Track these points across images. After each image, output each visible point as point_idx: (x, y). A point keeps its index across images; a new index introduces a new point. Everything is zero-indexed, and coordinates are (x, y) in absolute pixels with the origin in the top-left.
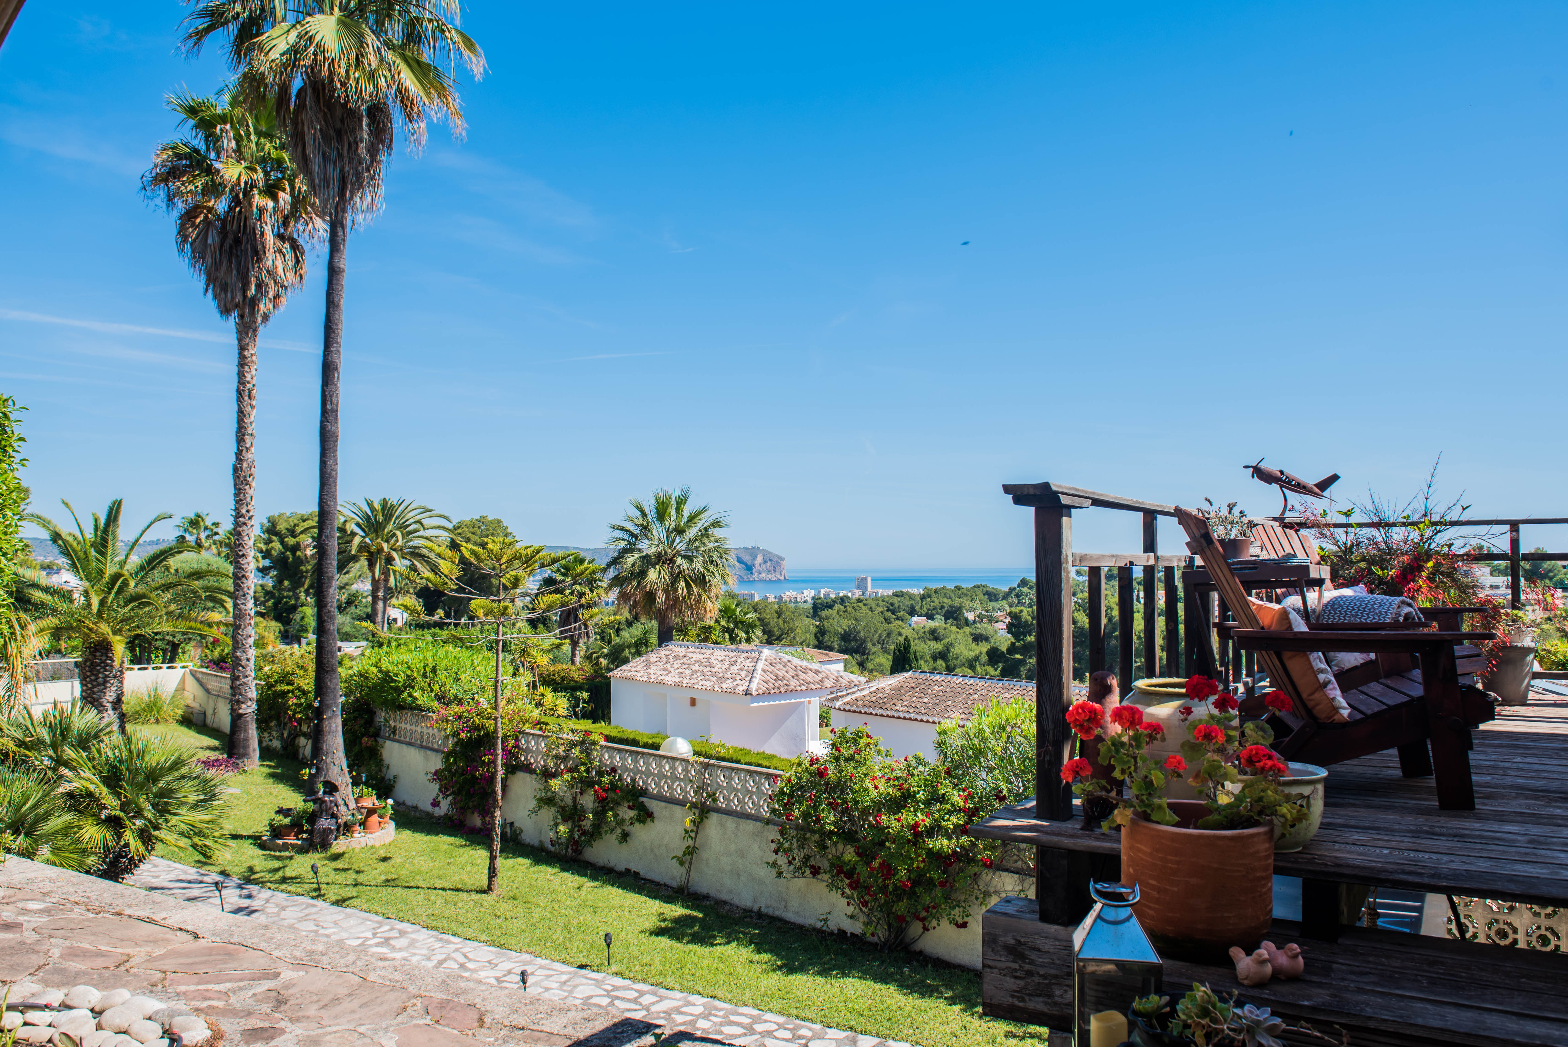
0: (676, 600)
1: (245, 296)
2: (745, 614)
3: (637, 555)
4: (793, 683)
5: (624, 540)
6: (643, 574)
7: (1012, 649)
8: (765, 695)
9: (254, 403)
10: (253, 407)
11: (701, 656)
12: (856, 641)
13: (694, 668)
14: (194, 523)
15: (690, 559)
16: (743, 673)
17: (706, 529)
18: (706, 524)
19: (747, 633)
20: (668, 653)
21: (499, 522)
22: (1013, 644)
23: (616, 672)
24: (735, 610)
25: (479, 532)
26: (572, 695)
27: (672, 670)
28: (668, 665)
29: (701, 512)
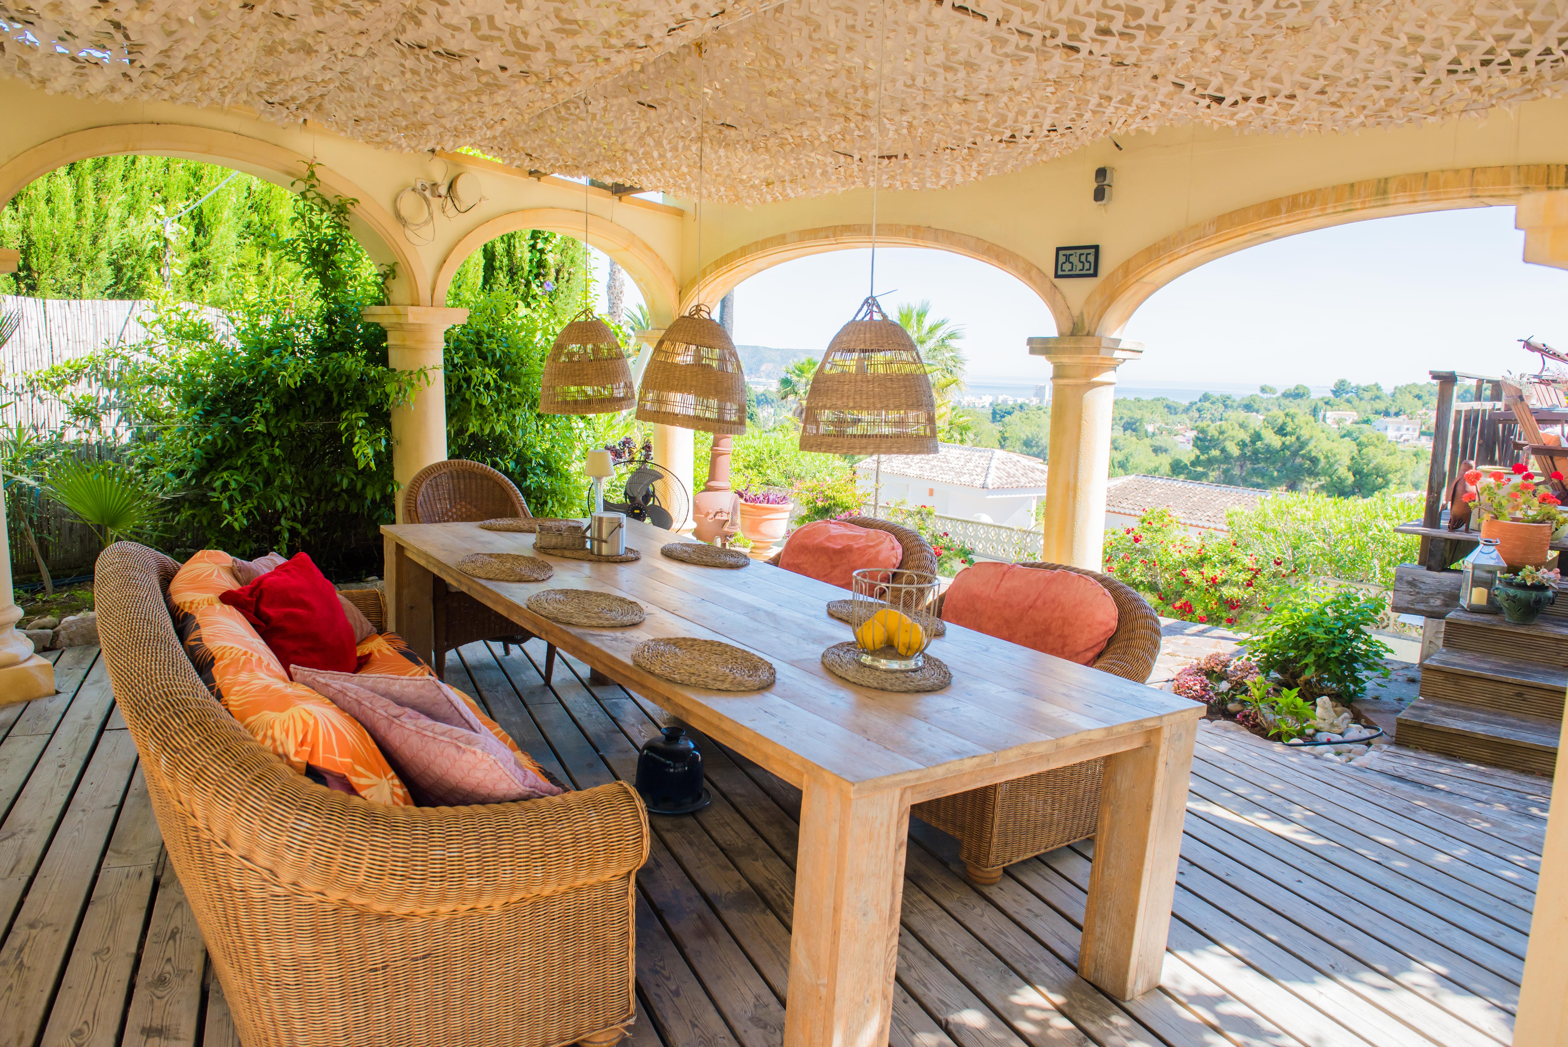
4: (1023, 480)
7: (1196, 463)
8: (999, 489)
16: (979, 470)
17: (943, 340)
18: (944, 336)
19: (961, 434)
22: (1198, 457)
29: (938, 324)
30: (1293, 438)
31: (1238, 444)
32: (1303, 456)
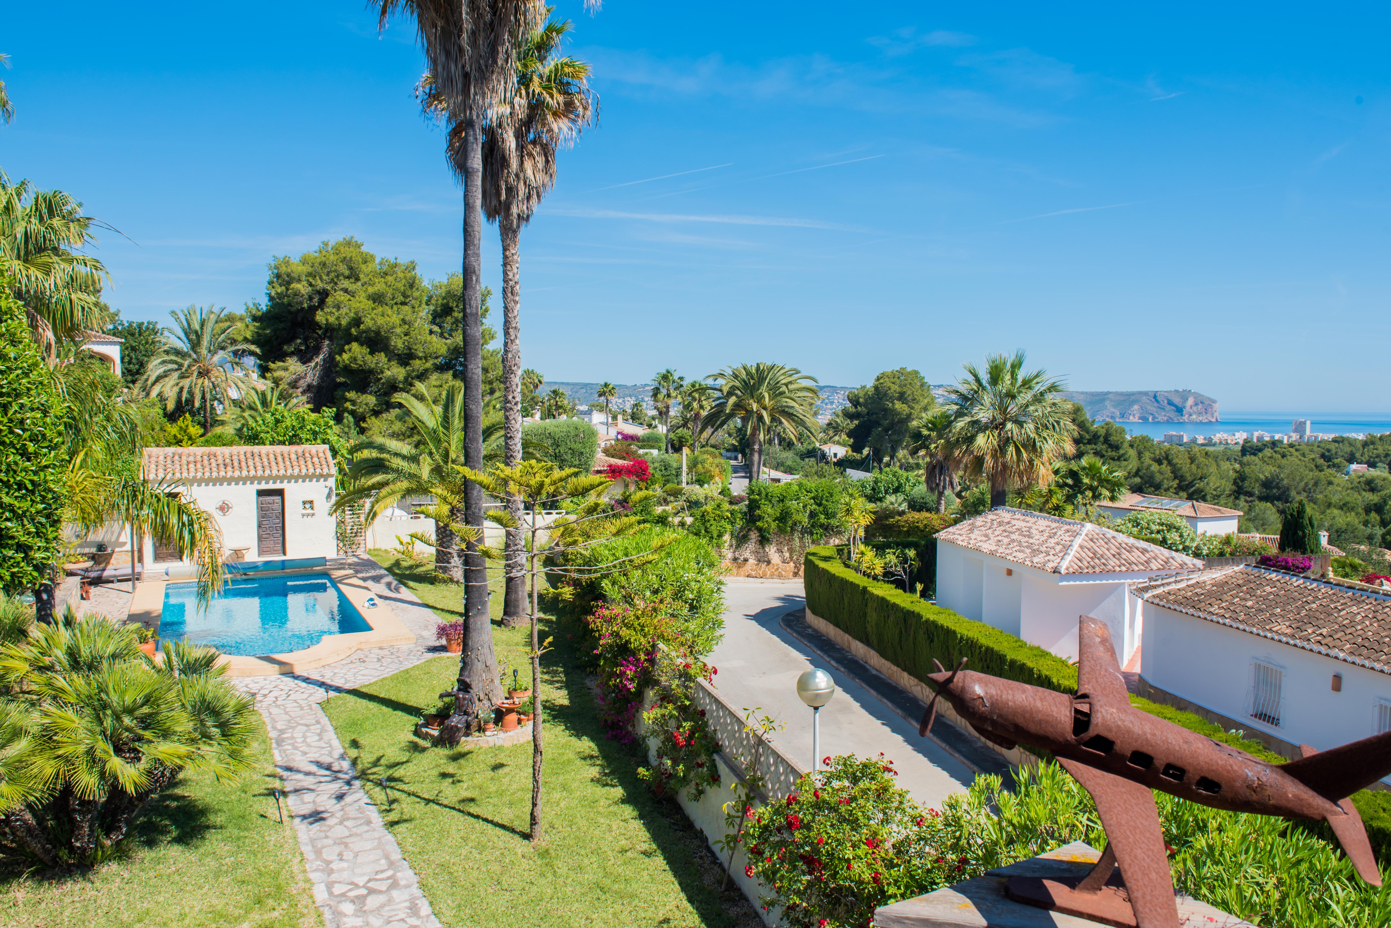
0: (1005, 466)
1: (500, 201)
2: (1111, 473)
3: (968, 419)
4: (1113, 562)
5: (956, 404)
6: (970, 440)
9: (517, 298)
10: (516, 302)
11: (1024, 524)
12: (1279, 488)
13: (1013, 536)
14: (665, 377)
15: (1020, 424)
16: (1058, 548)
17: (1042, 394)
18: (1042, 389)
19: (1112, 491)
20: (994, 517)
21: (916, 372)
23: (941, 533)
24: (1100, 468)
25: (898, 382)
26: (902, 551)
27: (991, 536)
28: (990, 531)
29: (1037, 376)
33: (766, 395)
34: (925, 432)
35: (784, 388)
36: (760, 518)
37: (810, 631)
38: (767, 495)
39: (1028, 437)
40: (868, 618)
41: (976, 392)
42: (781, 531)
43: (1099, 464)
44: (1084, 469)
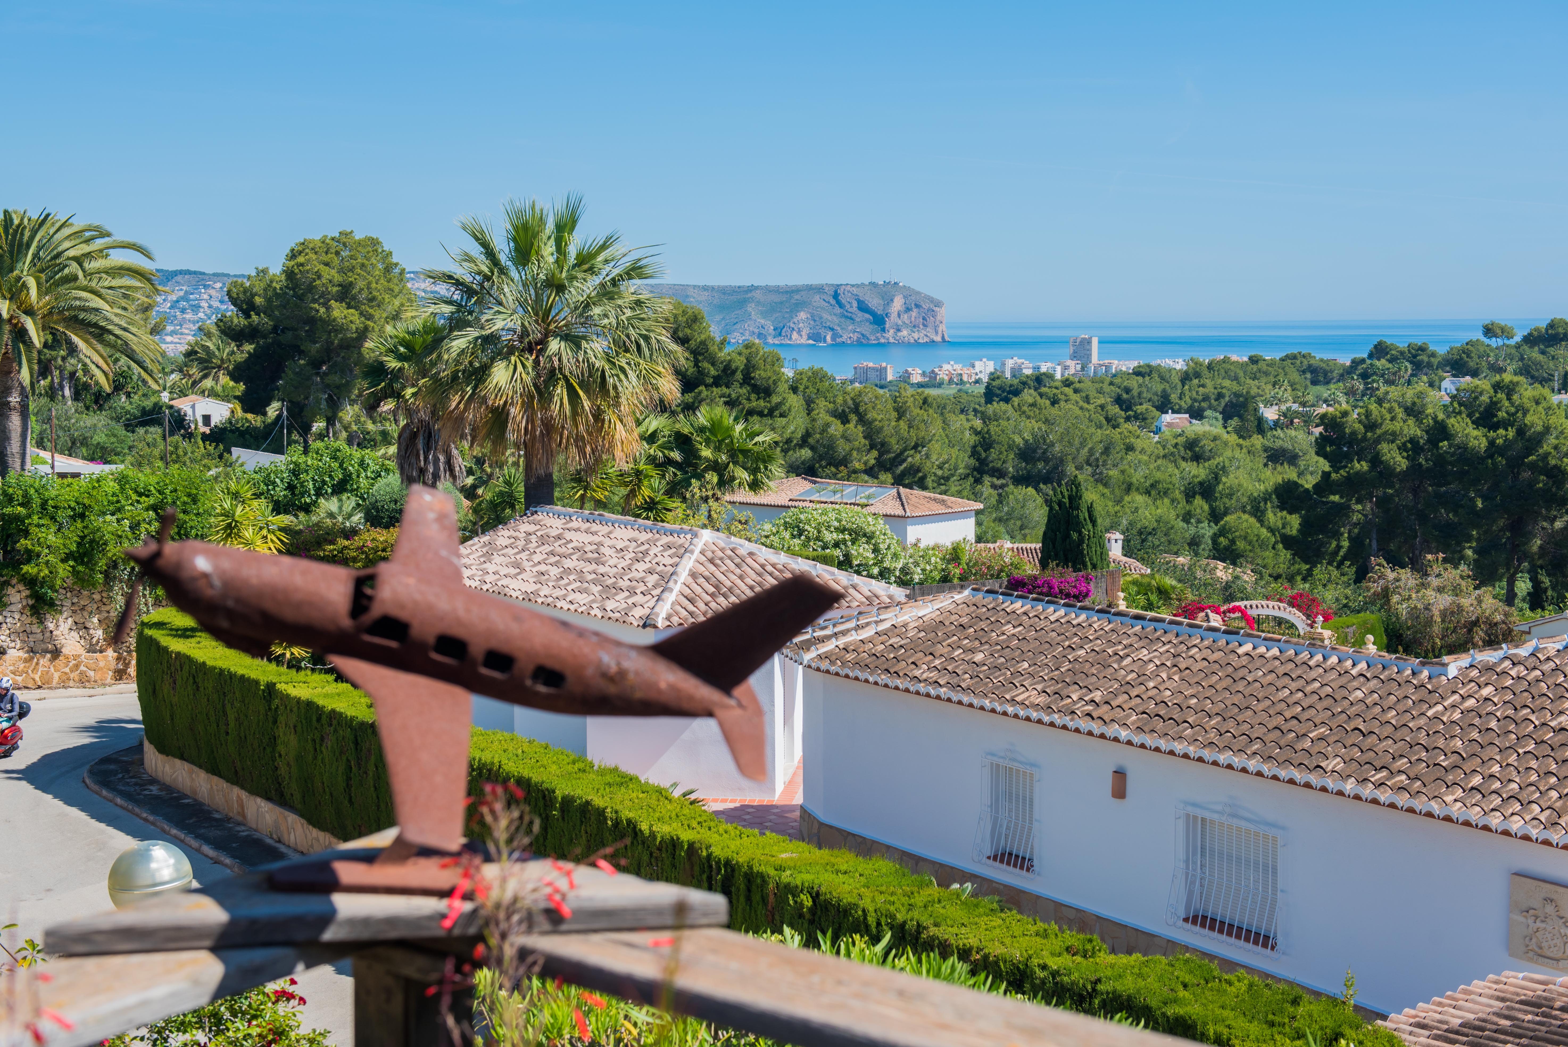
0: (549, 426)
2: (751, 436)
3: (473, 333)
5: (450, 302)
6: (480, 374)
7: (1325, 485)
11: (588, 538)
12: (1046, 461)
13: (568, 563)
15: (574, 341)
16: (652, 579)
17: (614, 282)
18: (616, 272)
19: (754, 471)
20: (532, 528)
22: (1326, 475)
24: (732, 428)
25: (336, 261)
27: (527, 565)
28: (524, 556)
29: (604, 247)
30: (1511, 433)
31: (1402, 448)
32: (1533, 466)
33: (32, 283)
34: (393, 364)
35: (74, 267)
36: (30, 556)
37: (154, 789)
38: (44, 505)
39: (591, 366)
40: (281, 748)
41: (488, 278)
42: (82, 581)
43: (729, 420)
44: (702, 430)
